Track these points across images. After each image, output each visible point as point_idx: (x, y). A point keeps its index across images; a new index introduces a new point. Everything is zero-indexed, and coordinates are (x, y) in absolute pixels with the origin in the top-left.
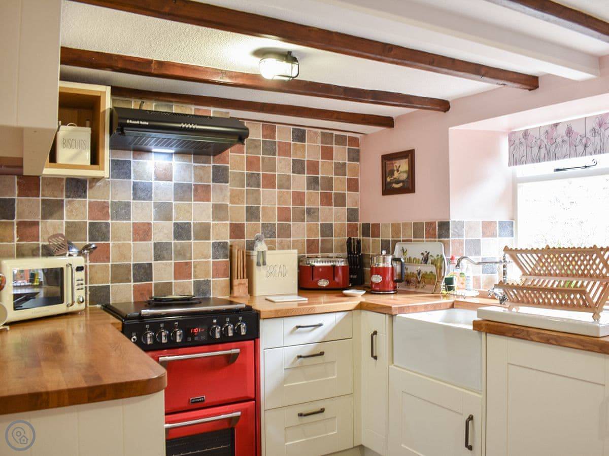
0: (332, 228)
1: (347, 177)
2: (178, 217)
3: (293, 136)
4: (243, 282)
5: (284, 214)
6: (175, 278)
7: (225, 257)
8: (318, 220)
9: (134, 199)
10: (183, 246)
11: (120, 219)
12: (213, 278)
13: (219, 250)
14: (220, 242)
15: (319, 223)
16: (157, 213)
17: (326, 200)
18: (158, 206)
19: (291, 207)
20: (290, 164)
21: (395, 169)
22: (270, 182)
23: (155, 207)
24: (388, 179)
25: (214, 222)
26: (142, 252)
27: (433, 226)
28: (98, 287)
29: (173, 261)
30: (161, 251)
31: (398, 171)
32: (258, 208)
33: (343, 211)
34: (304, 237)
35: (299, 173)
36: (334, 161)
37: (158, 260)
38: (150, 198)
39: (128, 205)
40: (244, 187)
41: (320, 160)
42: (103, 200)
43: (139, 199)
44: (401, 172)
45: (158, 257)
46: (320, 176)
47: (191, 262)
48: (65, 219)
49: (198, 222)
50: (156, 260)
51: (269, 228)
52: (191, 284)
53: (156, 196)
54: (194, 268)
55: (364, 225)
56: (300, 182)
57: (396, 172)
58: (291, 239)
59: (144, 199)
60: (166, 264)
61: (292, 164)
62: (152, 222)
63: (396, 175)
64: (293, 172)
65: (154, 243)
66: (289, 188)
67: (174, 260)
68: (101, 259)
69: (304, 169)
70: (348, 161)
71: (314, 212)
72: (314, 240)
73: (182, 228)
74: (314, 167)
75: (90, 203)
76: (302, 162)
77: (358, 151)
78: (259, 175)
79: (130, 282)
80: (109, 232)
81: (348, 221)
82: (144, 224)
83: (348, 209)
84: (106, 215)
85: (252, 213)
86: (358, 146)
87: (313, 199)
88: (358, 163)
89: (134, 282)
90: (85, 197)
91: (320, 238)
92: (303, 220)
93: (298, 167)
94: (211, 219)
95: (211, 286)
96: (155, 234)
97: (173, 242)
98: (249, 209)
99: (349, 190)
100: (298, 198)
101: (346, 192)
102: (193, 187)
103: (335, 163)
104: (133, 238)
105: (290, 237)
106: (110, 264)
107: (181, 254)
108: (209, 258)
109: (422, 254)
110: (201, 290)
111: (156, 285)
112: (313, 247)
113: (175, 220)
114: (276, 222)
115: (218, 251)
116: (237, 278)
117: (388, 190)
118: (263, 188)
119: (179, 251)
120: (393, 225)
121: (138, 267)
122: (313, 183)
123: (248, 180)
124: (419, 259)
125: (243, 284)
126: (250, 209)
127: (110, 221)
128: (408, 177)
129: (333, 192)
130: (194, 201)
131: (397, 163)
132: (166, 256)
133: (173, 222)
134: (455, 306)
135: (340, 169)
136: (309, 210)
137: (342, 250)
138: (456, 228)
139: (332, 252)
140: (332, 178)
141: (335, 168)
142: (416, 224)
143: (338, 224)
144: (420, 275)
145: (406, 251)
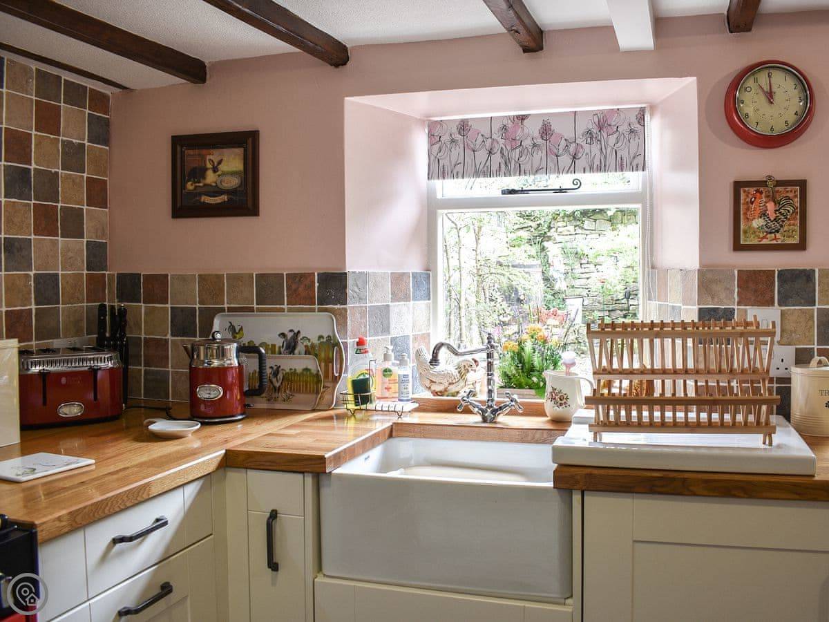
0: (57, 285)
1: (85, 175)
8: (29, 268)
15: (32, 273)
17: (46, 221)
21: (209, 166)
24: (190, 186)
27: (308, 281)
31: (215, 170)
33: (78, 247)
34: (1, 306)
36: (60, 137)
41: (34, 132)
44: (224, 174)
46: (33, 167)
55: (122, 277)
57: (210, 174)
63: (211, 178)
70: (89, 141)
71: (20, 249)
72: (23, 310)
74: (21, 145)
77: (107, 123)
81: (88, 269)
83: (88, 243)
86: (107, 111)
87: (18, 218)
88: (107, 148)
91: (33, 307)
99: (90, 201)
101: (85, 207)
103: (63, 143)
109: (282, 335)
117: (186, 209)
120: (202, 277)
122: (18, 181)
128: (244, 181)
129: (59, 205)
131: (214, 156)
135: (73, 157)
136: (9, 244)
137: (78, 332)
138: (357, 286)
139: (58, 336)
140: (56, 173)
141: (64, 153)
142: (263, 277)
143: (70, 275)
144: (280, 376)
145: (240, 329)
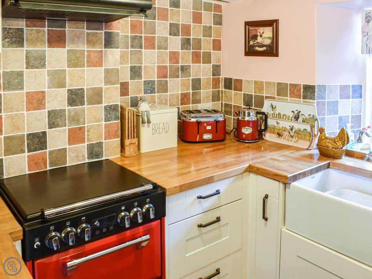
0: (200, 82)
1: (212, 38)
2: (72, 84)
3: (170, 2)
4: (133, 142)
5: (162, 72)
6: (70, 144)
7: (117, 118)
8: (190, 76)
9: (27, 68)
10: (76, 112)
11: (13, 90)
12: (105, 139)
13: (111, 112)
14: (112, 105)
15: (191, 78)
16: (51, 81)
17: (196, 58)
18: (52, 74)
19: (168, 65)
20: (167, 27)
22: (151, 44)
23: (48, 75)
24: (251, 43)
25: (106, 87)
26: (36, 122)
27: (298, 88)
29: (67, 128)
30: (55, 119)
31: (261, 36)
32: (140, 67)
33: (208, 67)
34: (179, 91)
35: (175, 35)
36: (202, 25)
37: (52, 128)
38: (44, 66)
39: (21, 74)
40: (128, 48)
41: (192, 24)
43: (32, 67)
44: (265, 38)
45: (52, 125)
46: (191, 37)
47: (84, 127)
49: (90, 87)
50: (50, 127)
51: (150, 85)
52: (85, 148)
53: (49, 63)
54: (88, 132)
55: (226, 79)
56: (175, 43)
57: (259, 37)
58: (168, 93)
59: (37, 68)
60: (60, 131)
61: (169, 27)
62: (46, 90)
63: (259, 40)
64: (170, 34)
65: (49, 111)
66: (166, 49)
67: (68, 126)
69: (179, 32)
70: (214, 24)
71: (186, 69)
72: (186, 93)
73: (76, 94)
74: (187, 29)
76: (177, 26)
77: (221, 16)
78: (141, 37)
79: (25, 152)
80: (1, 103)
81: (213, 76)
82: (38, 93)
83: (213, 65)
85: (136, 72)
89: (28, 152)
91: (191, 91)
92: (178, 77)
93: (174, 30)
94: (104, 84)
95: (104, 148)
96: (48, 102)
97: (67, 108)
98: (132, 69)
99: (214, 49)
100: (174, 56)
101: (212, 51)
102: (86, 53)
103: (203, 26)
104: (27, 107)
106: (3, 137)
107: (75, 120)
108: (101, 122)
109: (293, 112)
110: (94, 152)
111: (51, 152)
112: (186, 100)
113: (68, 87)
114: (156, 79)
115: (110, 114)
116: (128, 138)
117: (250, 52)
118: (145, 49)
119: (73, 117)
120: (256, 82)
121: (32, 136)
122: (186, 43)
123: (132, 42)
124: (289, 116)
125: (133, 144)
126: (134, 67)
127: (2, 93)
128: (273, 42)
129: (202, 51)
130: (88, 66)
131: (261, 30)
132: (60, 123)
133: (67, 88)
134: (331, 166)
135: (207, 31)
136: (183, 68)
137: (208, 101)
138: (321, 92)
139: (200, 103)
140: (201, 39)
141: (204, 30)
142: (279, 84)
143: (205, 78)
144: (294, 131)
145: (275, 107)
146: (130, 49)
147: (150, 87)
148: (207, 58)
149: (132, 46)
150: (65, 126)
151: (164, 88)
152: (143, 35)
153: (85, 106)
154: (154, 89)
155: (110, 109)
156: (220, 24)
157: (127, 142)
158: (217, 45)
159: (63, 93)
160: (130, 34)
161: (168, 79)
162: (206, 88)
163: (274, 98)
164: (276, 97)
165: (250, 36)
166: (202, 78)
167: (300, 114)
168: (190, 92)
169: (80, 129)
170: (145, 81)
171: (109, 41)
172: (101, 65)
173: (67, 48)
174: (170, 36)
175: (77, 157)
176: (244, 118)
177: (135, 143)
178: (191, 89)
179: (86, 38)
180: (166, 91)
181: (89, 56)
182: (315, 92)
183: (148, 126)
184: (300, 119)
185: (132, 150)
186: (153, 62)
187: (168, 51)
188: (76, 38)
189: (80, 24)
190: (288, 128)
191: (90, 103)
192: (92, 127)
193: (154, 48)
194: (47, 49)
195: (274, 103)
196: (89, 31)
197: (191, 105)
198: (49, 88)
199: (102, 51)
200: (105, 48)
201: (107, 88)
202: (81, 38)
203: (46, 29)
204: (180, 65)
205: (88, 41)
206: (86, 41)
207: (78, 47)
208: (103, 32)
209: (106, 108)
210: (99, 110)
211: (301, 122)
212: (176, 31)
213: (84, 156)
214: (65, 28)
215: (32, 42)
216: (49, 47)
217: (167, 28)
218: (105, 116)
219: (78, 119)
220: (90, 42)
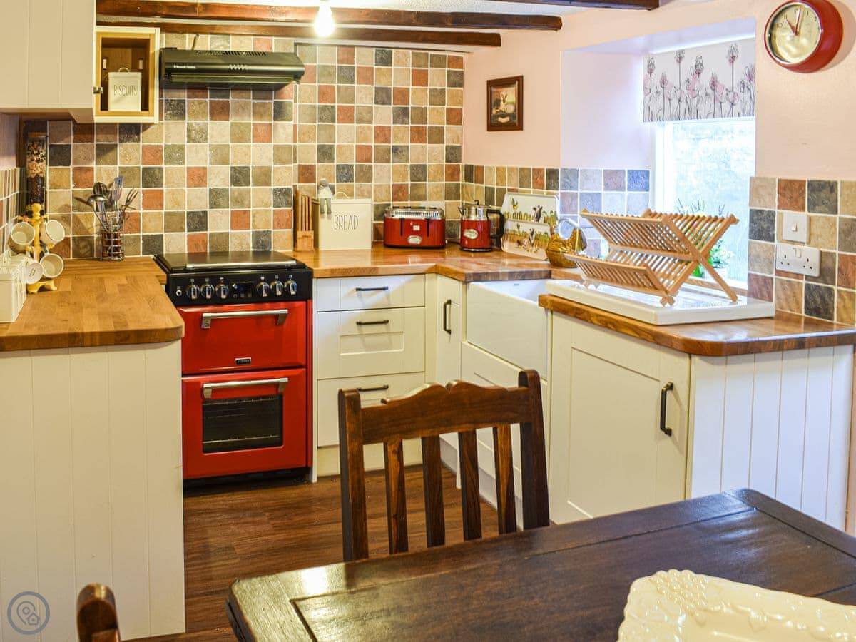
0: (425, 170)
1: (446, 107)
2: (236, 161)
3: (376, 59)
5: (364, 153)
6: (232, 229)
7: (288, 204)
8: (407, 161)
9: (188, 142)
10: (240, 193)
11: (174, 164)
12: (274, 228)
13: (282, 197)
14: (283, 189)
15: (409, 164)
16: (212, 155)
17: (418, 135)
18: (214, 149)
19: (373, 144)
21: (502, 99)
22: (347, 116)
23: (210, 150)
24: (494, 112)
25: (275, 166)
26: (197, 200)
27: (541, 174)
28: (152, 235)
29: (230, 210)
30: (217, 198)
32: (331, 147)
33: (440, 149)
34: (389, 181)
35: (383, 103)
36: (428, 87)
37: (213, 208)
38: (205, 140)
39: (181, 148)
40: (315, 122)
41: (411, 87)
42: (156, 144)
43: (194, 141)
44: (508, 103)
45: (213, 205)
46: (410, 106)
47: (249, 211)
48: (119, 165)
49: (257, 166)
50: (211, 208)
51: (346, 171)
52: (249, 235)
53: (212, 137)
54: (253, 217)
55: (466, 166)
56: (384, 115)
57: (502, 103)
58: (373, 183)
59: (198, 142)
60: (222, 213)
61: (374, 93)
62: (208, 166)
63: (502, 107)
64: (376, 103)
66: (370, 122)
67: (232, 208)
68: (155, 206)
69: (390, 99)
70: (448, 86)
71: (402, 151)
72: (402, 185)
73: (240, 173)
74: (402, 95)
75: (143, 147)
76: (387, 90)
77: (462, 74)
78: (333, 107)
79: (184, 231)
80: (162, 177)
81: (447, 162)
82: (199, 169)
83: (447, 147)
84: (159, 160)
85: (325, 153)
86: (461, 66)
87: (401, 135)
88: (461, 89)
89: (188, 231)
90: (138, 141)
91: (409, 183)
92: (388, 161)
93: (382, 96)
94: (273, 163)
95: (272, 238)
96: (210, 179)
97: (230, 188)
98: (321, 148)
99: (449, 122)
100: (382, 133)
101: (445, 126)
102: (252, 126)
103: (430, 90)
104: (188, 183)
105: (371, 181)
106: (163, 212)
107: (239, 202)
108: (269, 207)
109: (534, 209)
110: (261, 242)
111: (212, 235)
112: (400, 194)
113: (232, 164)
114: (355, 163)
115: (280, 198)
116: (302, 230)
117: (493, 126)
118: (338, 123)
119: (237, 198)
120: (498, 169)
121: (192, 215)
122: (402, 115)
123: (320, 113)
124: (530, 215)
125: (306, 236)
126: (323, 147)
127: (163, 166)
128: (517, 111)
129: (427, 126)
130: (254, 142)
131: (504, 92)
132: (222, 204)
133: (230, 166)
135: (437, 97)
136: (395, 149)
137: (439, 199)
138: (568, 178)
139: (425, 200)
140: (426, 108)
141: (431, 95)
142: (522, 170)
143: (434, 166)
144: (534, 236)
145: (517, 203)
146: (317, 123)
147: (345, 174)
148: (437, 136)
149: (321, 120)
150: (228, 207)
151: (366, 175)
152: (336, 105)
153: (251, 187)
154: (352, 176)
155: (281, 194)
156: (461, 85)
157: (300, 234)
158: (455, 117)
159: (226, 170)
160: (317, 104)
161: (373, 164)
162: (434, 179)
163: (517, 191)
164: (519, 188)
165: (493, 102)
166: (427, 164)
167: (542, 211)
168: (407, 185)
169: (245, 212)
170: (338, 166)
171: (280, 112)
172: (270, 141)
173: (231, 121)
174: (376, 106)
175: (241, 244)
176: (468, 217)
177: (310, 237)
178: (409, 179)
179: (252, 109)
180: (370, 180)
181: (255, 129)
182: (558, 179)
183: (329, 218)
184: (542, 219)
185: (305, 244)
186: (350, 140)
187: (373, 125)
188: (241, 110)
189: (244, 94)
190: (529, 232)
191: (256, 184)
192: (257, 212)
193: (352, 121)
194: (209, 121)
195: (517, 198)
196: (255, 101)
197: (409, 202)
198: (211, 164)
199: (271, 124)
200: (275, 120)
201: (278, 168)
202: (246, 110)
203: (208, 100)
204: (391, 144)
205: (254, 113)
206: (252, 114)
207: (242, 120)
208: (272, 102)
209: (275, 191)
210: (267, 193)
211: (543, 222)
212: (386, 99)
213: (248, 244)
214: (229, 98)
215: (195, 115)
216: (211, 119)
217: (371, 94)
218: (274, 201)
219: (242, 201)
220: (257, 114)
